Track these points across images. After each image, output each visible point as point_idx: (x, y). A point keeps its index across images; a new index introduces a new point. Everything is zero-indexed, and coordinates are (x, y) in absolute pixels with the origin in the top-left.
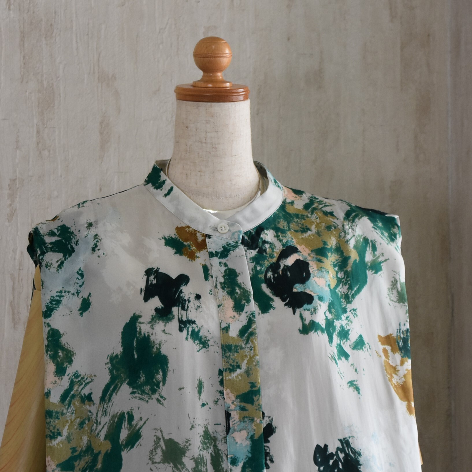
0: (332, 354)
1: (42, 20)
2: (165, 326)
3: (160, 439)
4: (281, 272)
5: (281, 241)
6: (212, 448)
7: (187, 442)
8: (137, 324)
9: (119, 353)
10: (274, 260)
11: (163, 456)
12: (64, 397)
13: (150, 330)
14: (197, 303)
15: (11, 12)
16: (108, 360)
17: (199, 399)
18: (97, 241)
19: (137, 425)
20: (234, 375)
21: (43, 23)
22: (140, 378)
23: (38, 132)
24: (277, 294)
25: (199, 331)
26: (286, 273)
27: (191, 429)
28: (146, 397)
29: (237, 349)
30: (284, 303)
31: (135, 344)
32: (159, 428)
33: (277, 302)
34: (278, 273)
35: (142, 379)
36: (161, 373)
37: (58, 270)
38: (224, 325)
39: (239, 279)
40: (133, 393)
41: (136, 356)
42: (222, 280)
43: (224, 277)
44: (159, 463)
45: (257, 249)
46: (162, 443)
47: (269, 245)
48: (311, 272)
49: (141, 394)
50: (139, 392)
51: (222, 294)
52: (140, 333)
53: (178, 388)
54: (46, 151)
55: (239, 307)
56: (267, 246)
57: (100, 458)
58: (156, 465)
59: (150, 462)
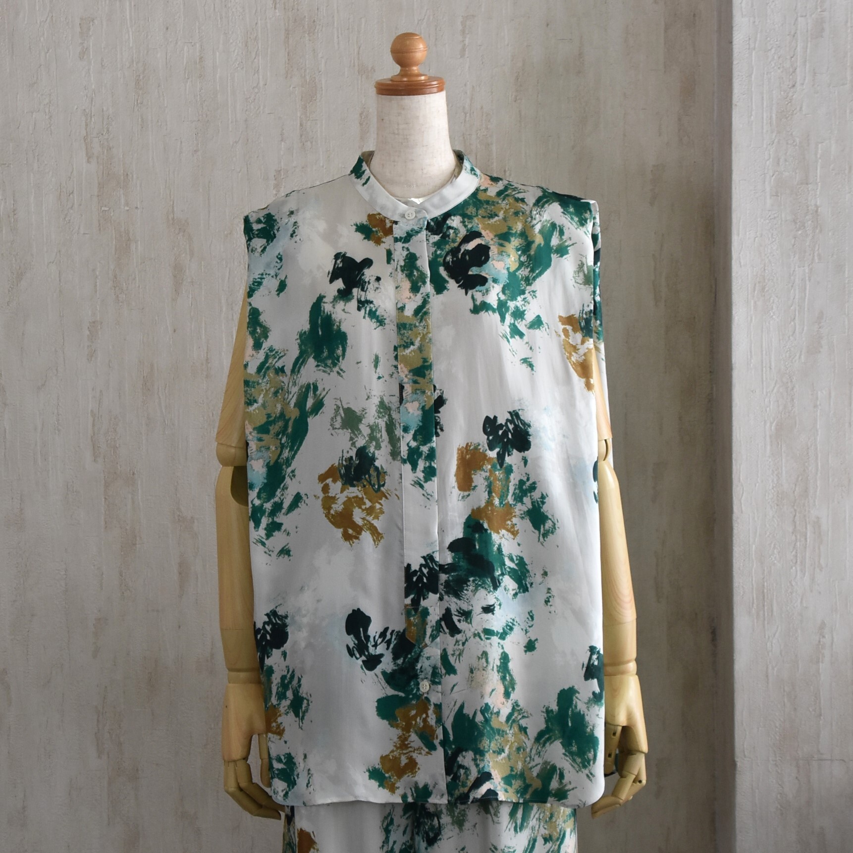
0: (504, 332)
1: (305, 17)
2: (345, 305)
3: (339, 408)
4: (460, 256)
5: (465, 226)
6: (387, 416)
7: (363, 411)
8: (322, 304)
9: (307, 330)
10: (456, 245)
11: (342, 423)
12: (260, 369)
13: (332, 309)
14: (376, 284)
15: (277, 11)
16: (298, 337)
17: (376, 372)
18: (296, 228)
19: (320, 395)
20: (408, 351)
21: (307, 20)
22: (324, 352)
23: (301, 125)
24: (452, 277)
25: (376, 310)
26: (465, 256)
27: (367, 399)
28: (328, 370)
29: (412, 327)
30: (458, 285)
31: (319, 322)
32: (338, 398)
33: (452, 284)
34: (457, 257)
35: (325, 354)
36: (341, 349)
37: (261, 254)
38: (400, 305)
39: (419, 263)
40: (318, 366)
41: (320, 333)
42: (402, 263)
43: (405, 260)
44: (339, 429)
45: (441, 235)
46: (341, 411)
47: (453, 231)
48: (490, 256)
49: (325, 367)
50: (323, 365)
51: (401, 276)
52: (324, 312)
53: (356, 362)
54: (309, 142)
55: (415, 289)
56: (451, 231)
57: (291, 424)
58: (336, 430)
59: (331, 428)
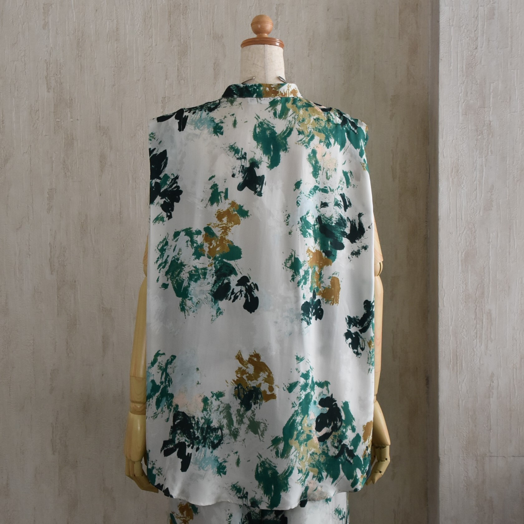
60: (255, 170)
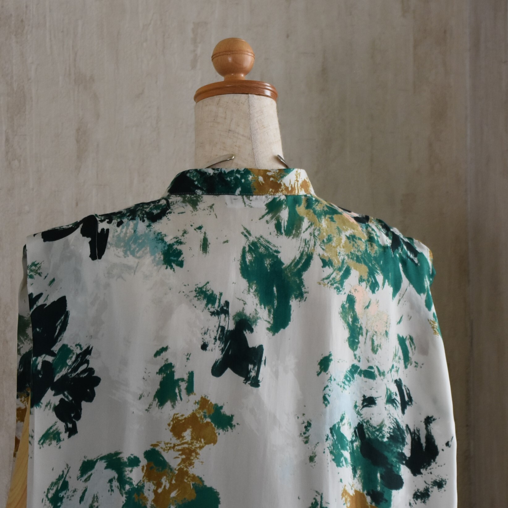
60: (246, 335)
